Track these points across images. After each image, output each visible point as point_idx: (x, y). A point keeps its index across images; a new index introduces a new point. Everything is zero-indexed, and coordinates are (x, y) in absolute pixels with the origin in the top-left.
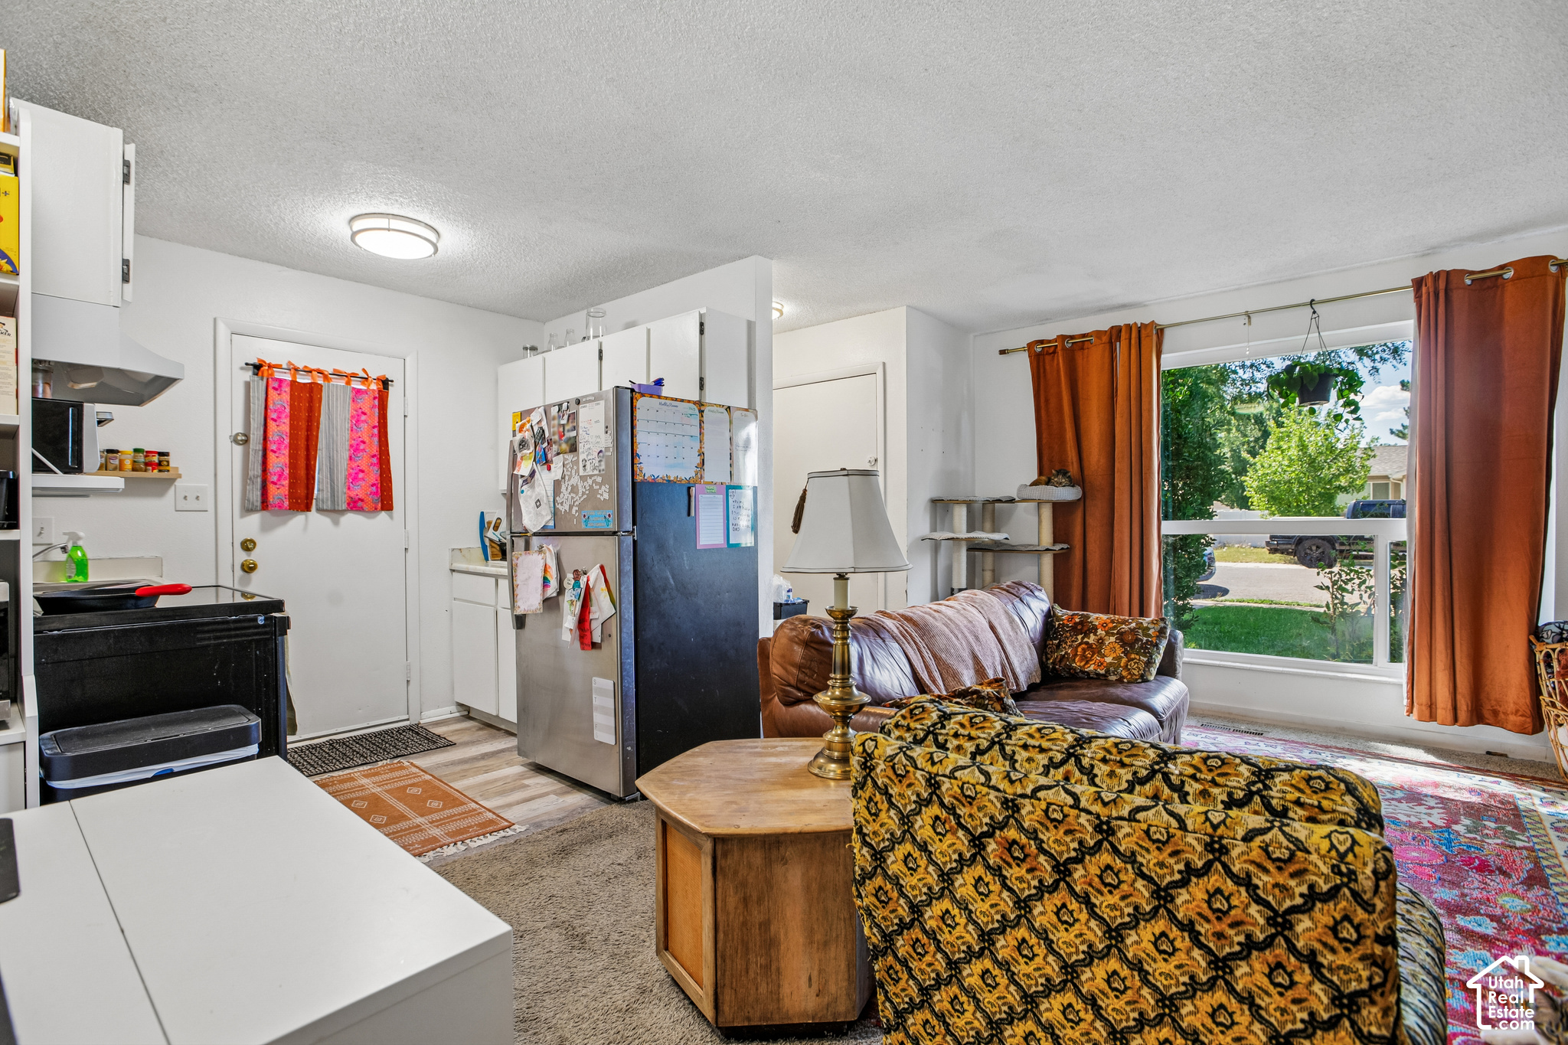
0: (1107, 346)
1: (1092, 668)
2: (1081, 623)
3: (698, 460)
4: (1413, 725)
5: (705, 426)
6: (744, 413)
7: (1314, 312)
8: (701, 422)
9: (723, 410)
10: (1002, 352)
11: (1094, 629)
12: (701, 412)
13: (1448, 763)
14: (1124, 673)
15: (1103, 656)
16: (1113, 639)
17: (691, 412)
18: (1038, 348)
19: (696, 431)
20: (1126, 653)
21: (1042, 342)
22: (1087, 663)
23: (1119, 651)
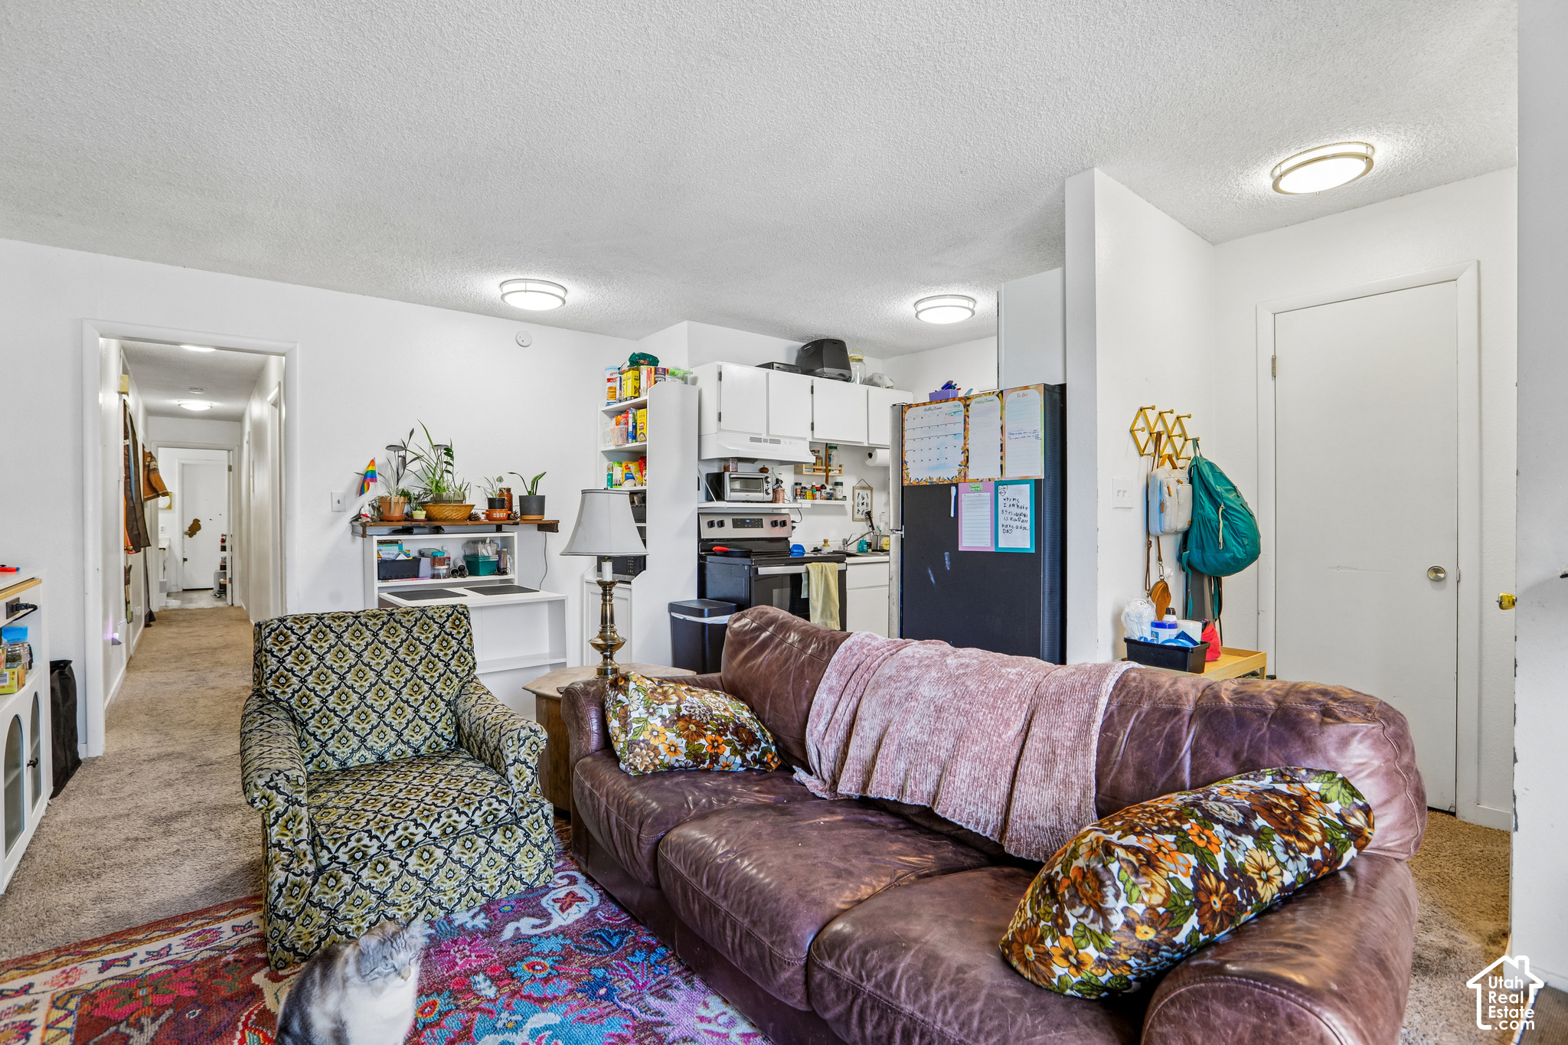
3: (962, 458)
5: (970, 420)
6: (1021, 392)
8: (966, 417)
9: (994, 397)
12: (967, 406)
17: (955, 410)
19: (960, 428)
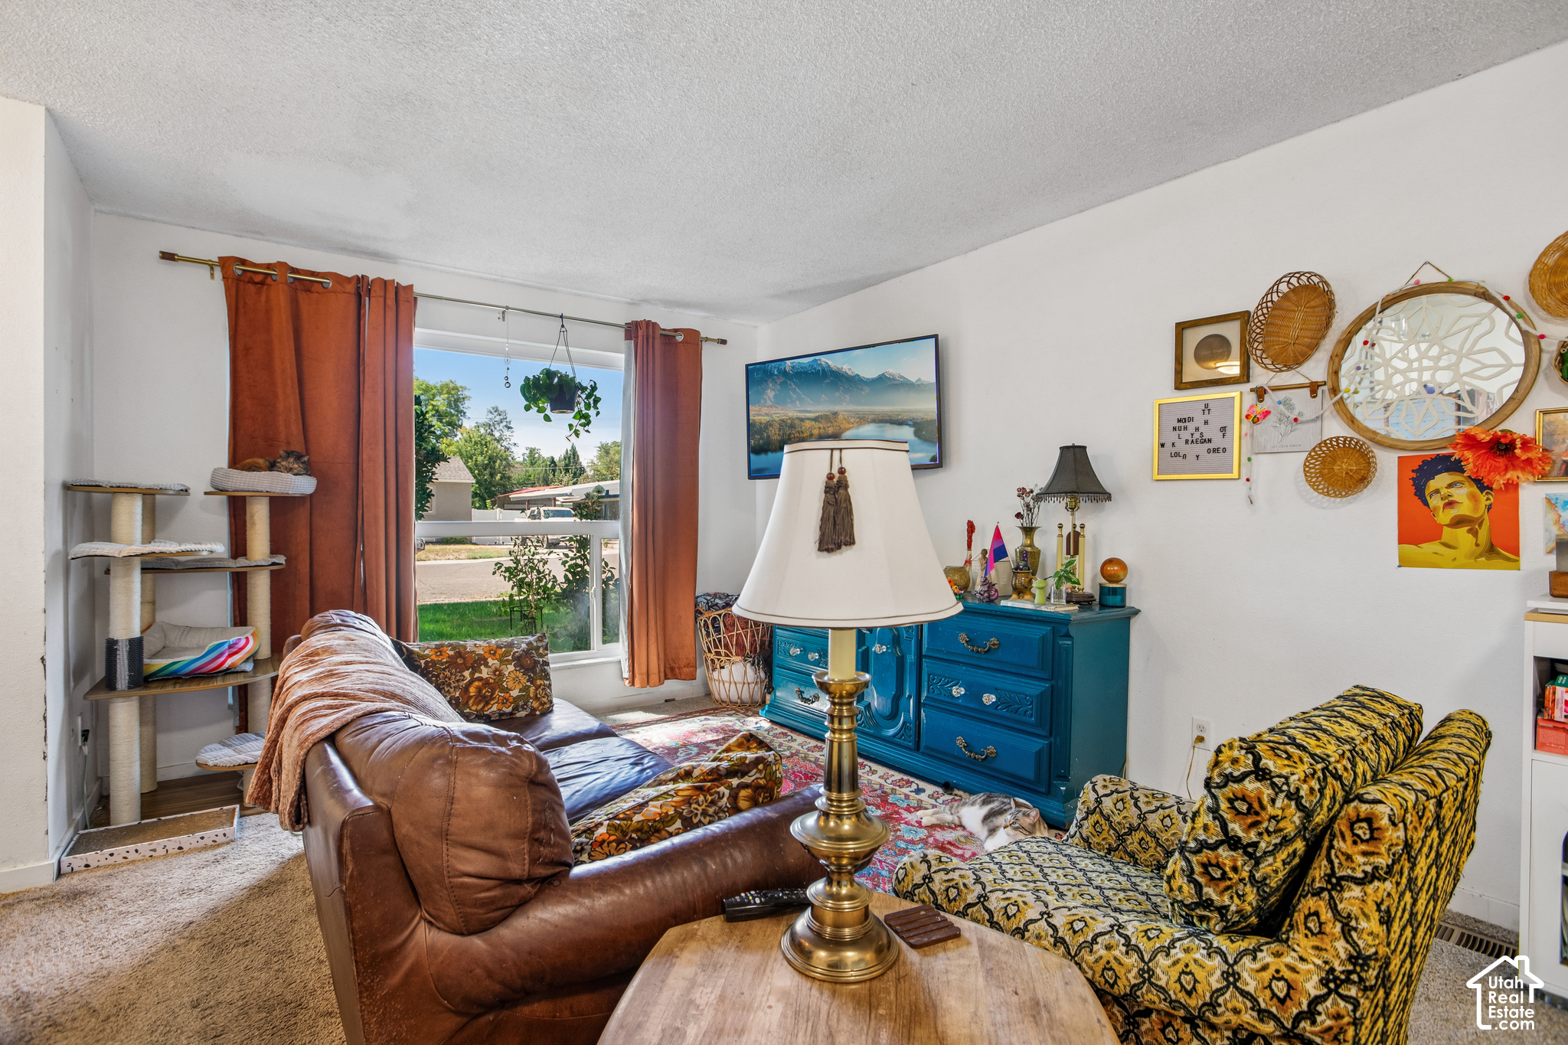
0: (353, 299)
1: (494, 708)
2: (459, 654)
4: (640, 693)
7: (563, 326)
10: (168, 256)
11: (481, 661)
13: (667, 716)
14: (535, 705)
15: (507, 690)
16: (511, 668)
18: (238, 269)
20: (532, 680)
21: (243, 262)
22: (487, 703)
23: (524, 680)
